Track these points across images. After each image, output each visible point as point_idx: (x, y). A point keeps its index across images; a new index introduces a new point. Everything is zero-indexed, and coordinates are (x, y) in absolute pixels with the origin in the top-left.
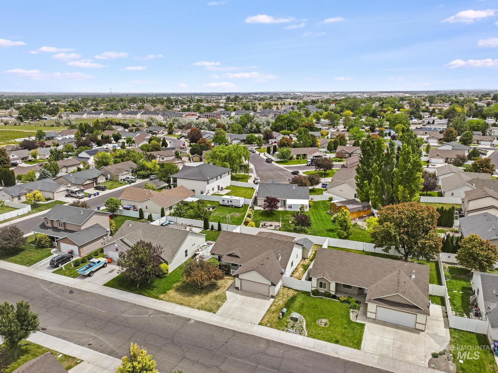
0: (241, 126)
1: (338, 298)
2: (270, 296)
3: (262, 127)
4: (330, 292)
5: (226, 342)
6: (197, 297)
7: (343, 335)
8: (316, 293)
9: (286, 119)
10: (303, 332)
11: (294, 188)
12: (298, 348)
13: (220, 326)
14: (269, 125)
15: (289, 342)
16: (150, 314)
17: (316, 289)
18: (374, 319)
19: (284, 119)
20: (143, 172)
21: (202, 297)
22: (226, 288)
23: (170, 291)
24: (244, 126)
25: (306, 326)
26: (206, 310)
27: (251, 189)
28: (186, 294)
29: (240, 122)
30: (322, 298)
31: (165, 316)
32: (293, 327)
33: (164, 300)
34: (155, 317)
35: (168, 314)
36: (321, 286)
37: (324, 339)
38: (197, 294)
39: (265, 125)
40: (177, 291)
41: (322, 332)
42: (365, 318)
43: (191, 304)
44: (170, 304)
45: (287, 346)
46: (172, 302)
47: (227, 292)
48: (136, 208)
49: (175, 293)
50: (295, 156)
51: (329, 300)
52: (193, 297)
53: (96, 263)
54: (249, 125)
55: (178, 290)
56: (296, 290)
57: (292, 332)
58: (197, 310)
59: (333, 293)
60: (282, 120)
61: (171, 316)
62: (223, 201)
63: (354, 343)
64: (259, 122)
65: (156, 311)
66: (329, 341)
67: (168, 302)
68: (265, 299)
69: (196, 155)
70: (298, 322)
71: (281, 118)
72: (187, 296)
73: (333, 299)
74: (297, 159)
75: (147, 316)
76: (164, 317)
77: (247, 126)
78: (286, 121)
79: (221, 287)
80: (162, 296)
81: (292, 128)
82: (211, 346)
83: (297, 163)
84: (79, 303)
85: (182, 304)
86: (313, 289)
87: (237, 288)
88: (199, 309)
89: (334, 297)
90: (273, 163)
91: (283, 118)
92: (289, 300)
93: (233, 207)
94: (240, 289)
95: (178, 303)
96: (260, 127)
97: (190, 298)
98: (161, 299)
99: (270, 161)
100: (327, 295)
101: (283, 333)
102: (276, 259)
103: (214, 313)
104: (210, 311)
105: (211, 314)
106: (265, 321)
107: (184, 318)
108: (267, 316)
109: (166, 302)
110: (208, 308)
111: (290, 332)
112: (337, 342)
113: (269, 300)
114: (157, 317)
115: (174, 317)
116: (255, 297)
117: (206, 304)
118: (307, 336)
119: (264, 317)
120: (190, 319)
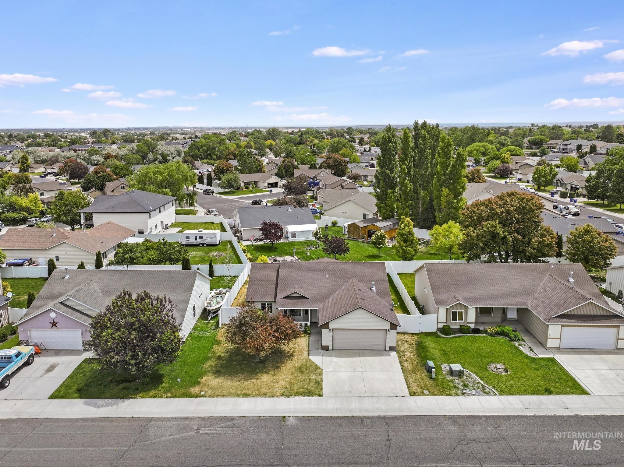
1: (485, 332)
2: (388, 349)
3: (170, 158)
4: (468, 325)
5: (389, 440)
6: (265, 378)
7: (544, 379)
8: (446, 330)
10: (487, 390)
11: (290, 210)
13: (350, 415)
14: (180, 155)
15: (484, 411)
16: (196, 428)
17: (445, 324)
18: (558, 348)
21: (274, 375)
22: (305, 353)
23: (205, 378)
25: (482, 380)
26: (298, 394)
28: (242, 377)
30: (460, 337)
31: (229, 423)
32: (465, 386)
33: (203, 396)
34: (210, 430)
35: (232, 419)
36: (454, 319)
37: (525, 392)
38: (260, 372)
40: (219, 375)
41: (512, 382)
42: (543, 349)
43: (263, 391)
44: (221, 400)
45: (488, 418)
46: (223, 396)
47: (311, 358)
48: (34, 263)
49: (218, 380)
50: (243, 185)
51: (472, 336)
52: (257, 379)
53: (14, 357)
55: (217, 373)
56: (413, 334)
57: (473, 395)
58: (283, 399)
59: (473, 326)
60: (198, 148)
61: (242, 421)
62: (188, 238)
63: (571, 387)
65: (203, 419)
66: (536, 392)
67: (215, 399)
68: (382, 355)
69: (94, 189)
70: (465, 377)
72: (245, 380)
73: (477, 335)
74: (247, 188)
75: (193, 433)
76: (229, 427)
79: (294, 352)
80: (195, 390)
81: (214, 157)
82: (370, 455)
83: (249, 192)
85: (246, 395)
86: (441, 326)
87: (326, 348)
88: (288, 397)
89: (476, 331)
90: (215, 195)
92: (417, 349)
93: (205, 245)
94: (330, 348)
95: (238, 396)
96: (168, 158)
97: (253, 381)
98: (197, 396)
100: (463, 330)
101: (461, 398)
102: (368, 290)
103: (320, 395)
104: (309, 394)
105: (315, 399)
106: (414, 388)
107: (272, 419)
108: (411, 380)
109: (212, 399)
110: (301, 390)
111: (469, 395)
112: (548, 392)
113: (389, 355)
114: (215, 430)
115: (250, 421)
116: (364, 356)
117: (291, 384)
118: (500, 395)
119: (407, 382)
120: (284, 417)
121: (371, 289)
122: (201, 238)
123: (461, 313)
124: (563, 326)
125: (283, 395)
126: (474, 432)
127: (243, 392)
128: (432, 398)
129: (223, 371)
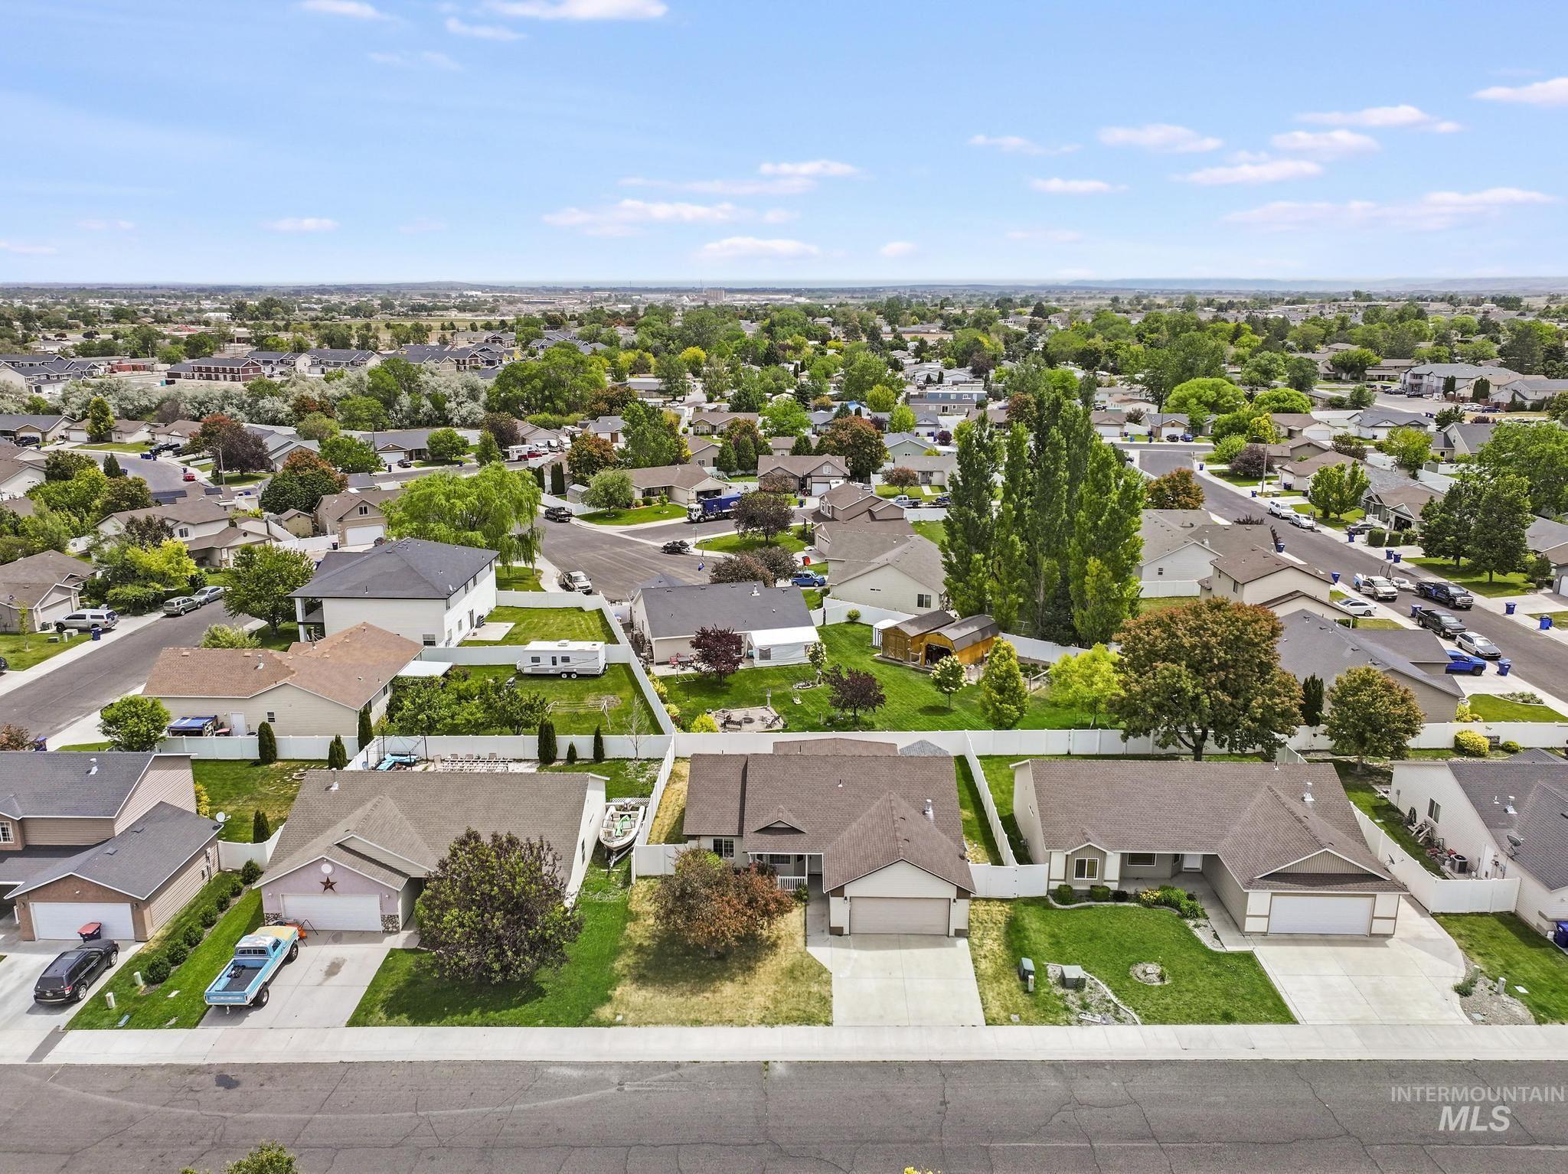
0: (379, 404)
1: (1137, 898)
2: (952, 933)
3: (453, 405)
4: (1106, 884)
5: (944, 1103)
6: (729, 990)
7: (1227, 995)
8: (1064, 895)
9: (535, 377)
10: (1122, 1015)
11: (756, 593)
12: (1148, 1064)
13: (880, 1059)
14: (475, 399)
15: (1111, 1054)
16: (616, 1081)
17: (1063, 883)
18: (1264, 934)
19: (531, 378)
20: (131, 591)
21: (745, 983)
22: (800, 940)
23: (619, 990)
24: (389, 403)
25: (1117, 996)
26: (789, 1020)
27: (576, 611)
28: (686, 987)
29: (373, 390)
30: (1090, 907)
31: (672, 1073)
32: (1085, 1007)
33: (622, 1024)
34: (642, 1086)
35: (677, 1066)
36: (1080, 873)
37: (1188, 1019)
38: (718, 978)
39: (464, 399)
40: (644, 984)
41: (1169, 1000)
42: (1237, 936)
43: (728, 1014)
44: (653, 1031)
45: (1114, 1064)
46: (657, 1023)
47: (810, 950)
48: (222, 726)
49: (643, 992)
50: (638, 496)
51: (1111, 907)
52: (714, 992)
53: (271, 950)
54: (405, 400)
55: (642, 978)
56: (1003, 900)
57: (1097, 1023)
58: (763, 1029)
59: (1114, 886)
60: (522, 382)
61: (695, 1069)
62: (535, 660)
63: (1269, 1010)
64: (442, 389)
65: (626, 1065)
66: (1206, 1019)
67: (643, 1029)
68: (940, 945)
69: (292, 512)
70: (1087, 989)
71: (519, 374)
72: (693, 994)
73: (1120, 904)
74: (647, 503)
75: (613, 1090)
76: (672, 1080)
77: (399, 404)
78: (537, 383)
79: (779, 938)
80: (605, 1012)
81: (560, 404)
82: (913, 1128)
83: (653, 516)
84: (301, 1112)
85: (697, 1023)
86: (1054, 886)
87: (837, 932)
88: (772, 1026)
89: (1120, 896)
90: (574, 521)
91: (526, 373)
92: (1007, 932)
93: (574, 676)
94: (846, 931)
95: (683, 1023)
96: (447, 405)
97: (707, 995)
98: (611, 1024)
99: (565, 516)
100: (1097, 894)
101: (1075, 1029)
102: (919, 815)
103: (828, 1024)
104: (809, 1020)
105: (819, 1029)
106: (995, 1010)
107: (745, 1066)
108: (990, 995)
109: (637, 1028)
110: (795, 1013)
111: (1090, 1023)
112: (1228, 1018)
113: (954, 945)
114: (649, 1086)
115: (709, 1069)
116: (907, 946)
117: (776, 1001)
118: (1143, 1024)
119: (982, 999)
120: (767, 1063)
121: (924, 813)
122: (566, 659)
123: (1093, 864)
124: (1273, 894)
125: (762, 1021)
126: (1090, 1089)
127: (691, 1017)
128: (1024, 1029)
129: (650, 974)
